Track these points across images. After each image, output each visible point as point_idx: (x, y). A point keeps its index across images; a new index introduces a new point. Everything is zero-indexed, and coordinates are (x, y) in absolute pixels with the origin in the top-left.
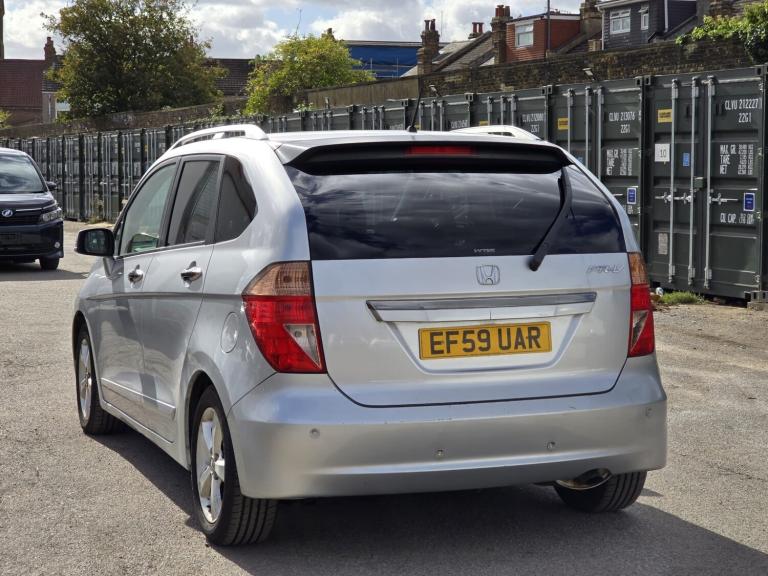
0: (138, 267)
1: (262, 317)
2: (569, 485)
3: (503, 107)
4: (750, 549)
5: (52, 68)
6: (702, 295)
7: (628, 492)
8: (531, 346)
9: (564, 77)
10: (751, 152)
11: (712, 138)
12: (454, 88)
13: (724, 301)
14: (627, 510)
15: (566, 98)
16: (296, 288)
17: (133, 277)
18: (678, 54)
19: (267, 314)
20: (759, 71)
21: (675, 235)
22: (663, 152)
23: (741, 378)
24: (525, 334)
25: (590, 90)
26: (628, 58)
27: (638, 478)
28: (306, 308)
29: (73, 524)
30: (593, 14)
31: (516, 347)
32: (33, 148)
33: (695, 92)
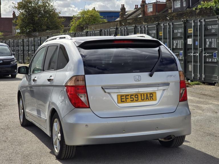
0: (35, 77)
1: (71, 92)
2: (163, 140)
3: (143, 29)
4: (216, 158)
5: (15, 20)
6: (202, 82)
7: (180, 141)
8: (150, 99)
9: (161, 20)
10: (215, 41)
11: (204, 37)
12: (130, 24)
13: (208, 84)
14: (180, 147)
15: (161, 26)
16: (81, 83)
17: (34, 80)
18: (194, 13)
19: (72, 91)
20: (217, 17)
21: (194, 65)
22: (190, 41)
23: (213, 106)
24: (149, 96)
25: (169, 24)
26: (180, 14)
27: (183, 137)
28: (83, 89)
29: (17, 153)
30: (169, 2)
31: (146, 100)
32: (9, 43)
33: (199, 24)
